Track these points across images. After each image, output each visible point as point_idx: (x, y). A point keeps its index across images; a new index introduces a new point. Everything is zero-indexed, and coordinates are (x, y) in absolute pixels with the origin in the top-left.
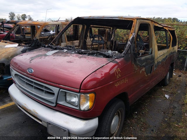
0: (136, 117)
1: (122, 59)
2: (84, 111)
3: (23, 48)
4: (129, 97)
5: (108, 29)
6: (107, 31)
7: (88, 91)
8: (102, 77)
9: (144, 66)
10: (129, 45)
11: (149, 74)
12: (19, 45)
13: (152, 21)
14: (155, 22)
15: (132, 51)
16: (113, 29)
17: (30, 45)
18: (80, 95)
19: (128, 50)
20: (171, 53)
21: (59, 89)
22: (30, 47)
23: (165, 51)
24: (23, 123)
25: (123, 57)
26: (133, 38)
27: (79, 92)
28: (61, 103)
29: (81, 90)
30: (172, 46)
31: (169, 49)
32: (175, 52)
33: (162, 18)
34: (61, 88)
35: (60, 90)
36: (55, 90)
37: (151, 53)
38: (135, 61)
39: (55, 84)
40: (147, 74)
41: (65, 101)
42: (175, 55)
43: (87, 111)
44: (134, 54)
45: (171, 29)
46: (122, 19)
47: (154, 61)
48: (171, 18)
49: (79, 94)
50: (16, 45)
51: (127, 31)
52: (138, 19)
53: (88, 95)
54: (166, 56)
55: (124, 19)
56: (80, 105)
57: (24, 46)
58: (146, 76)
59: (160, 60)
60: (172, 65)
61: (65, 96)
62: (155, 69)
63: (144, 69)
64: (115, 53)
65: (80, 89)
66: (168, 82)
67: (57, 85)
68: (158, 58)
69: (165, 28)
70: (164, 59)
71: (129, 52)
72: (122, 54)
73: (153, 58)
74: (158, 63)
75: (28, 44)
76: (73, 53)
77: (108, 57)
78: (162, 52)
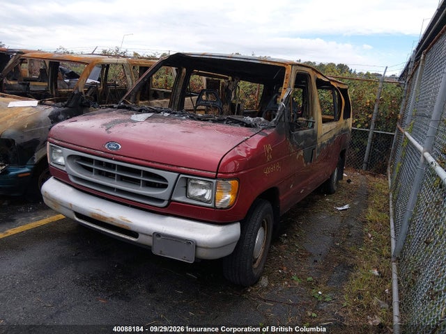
0: (285, 241)
1: (274, 129)
2: (221, 208)
3: (52, 109)
4: (281, 198)
5: (223, 81)
6: (223, 83)
7: (229, 175)
8: (248, 156)
9: (303, 148)
10: (281, 109)
11: (309, 164)
12: (40, 104)
13: (313, 69)
14: (317, 72)
15: (287, 119)
16: (233, 80)
17: (66, 103)
18: (217, 182)
19: (282, 116)
20: (343, 131)
21: (177, 174)
22: (66, 108)
23: (333, 125)
24: (76, 255)
25: (274, 127)
26: (289, 96)
27: (216, 178)
28: (180, 198)
29: (219, 174)
30: (344, 118)
31: (339, 123)
32: (347, 129)
33: (315, 63)
34: (180, 173)
35: (179, 176)
36: (170, 177)
37: (313, 126)
38: (291, 136)
39: (170, 167)
40: (306, 162)
41: (185, 197)
42: (349, 136)
43: (225, 209)
44: (290, 123)
45: (342, 87)
46: (265, 63)
47: (315, 142)
48: (334, 65)
49: (214, 181)
50: (35, 103)
51: (251, 87)
52: (293, 65)
53: (229, 182)
54: (334, 136)
55: (269, 63)
56: (215, 199)
57: (53, 106)
58: (305, 165)
59: (325, 140)
60: (342, 154)
61: (186, 187)
62: (317, 155)
63: (301, 153)
64: (260, 120)
65: (217, 172)
66: (335, 188)
67: (175, 168)
68: (321, 136)
69: (332, 83)
70: (331, 140)
71: (283, 119)
72: (272, 123)
73: (314, 136)
74: (322, 145)
75: (62, 101)
76: (184, 118)
77: (249, 126)
78: (327, 127)
